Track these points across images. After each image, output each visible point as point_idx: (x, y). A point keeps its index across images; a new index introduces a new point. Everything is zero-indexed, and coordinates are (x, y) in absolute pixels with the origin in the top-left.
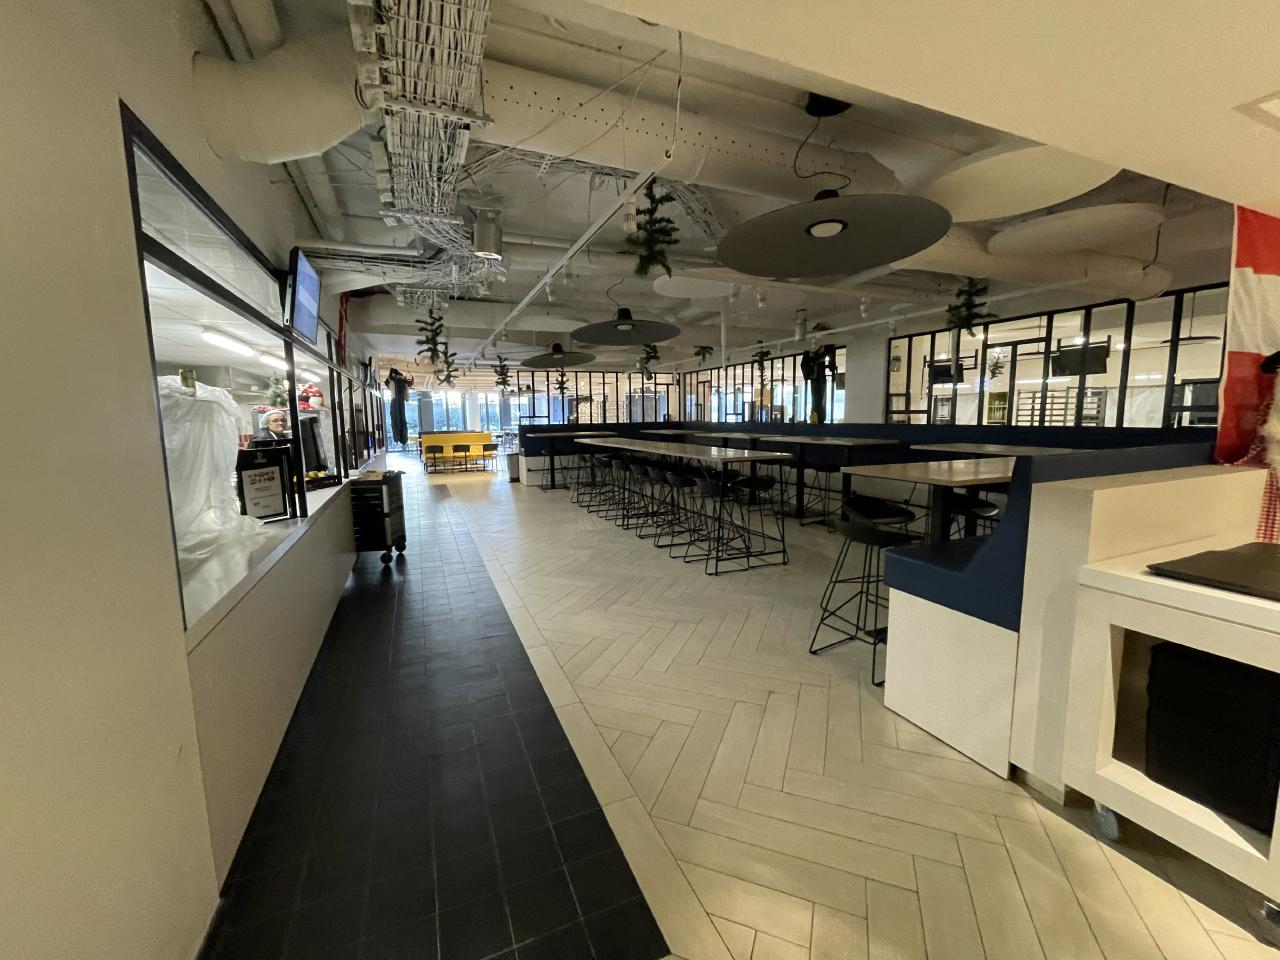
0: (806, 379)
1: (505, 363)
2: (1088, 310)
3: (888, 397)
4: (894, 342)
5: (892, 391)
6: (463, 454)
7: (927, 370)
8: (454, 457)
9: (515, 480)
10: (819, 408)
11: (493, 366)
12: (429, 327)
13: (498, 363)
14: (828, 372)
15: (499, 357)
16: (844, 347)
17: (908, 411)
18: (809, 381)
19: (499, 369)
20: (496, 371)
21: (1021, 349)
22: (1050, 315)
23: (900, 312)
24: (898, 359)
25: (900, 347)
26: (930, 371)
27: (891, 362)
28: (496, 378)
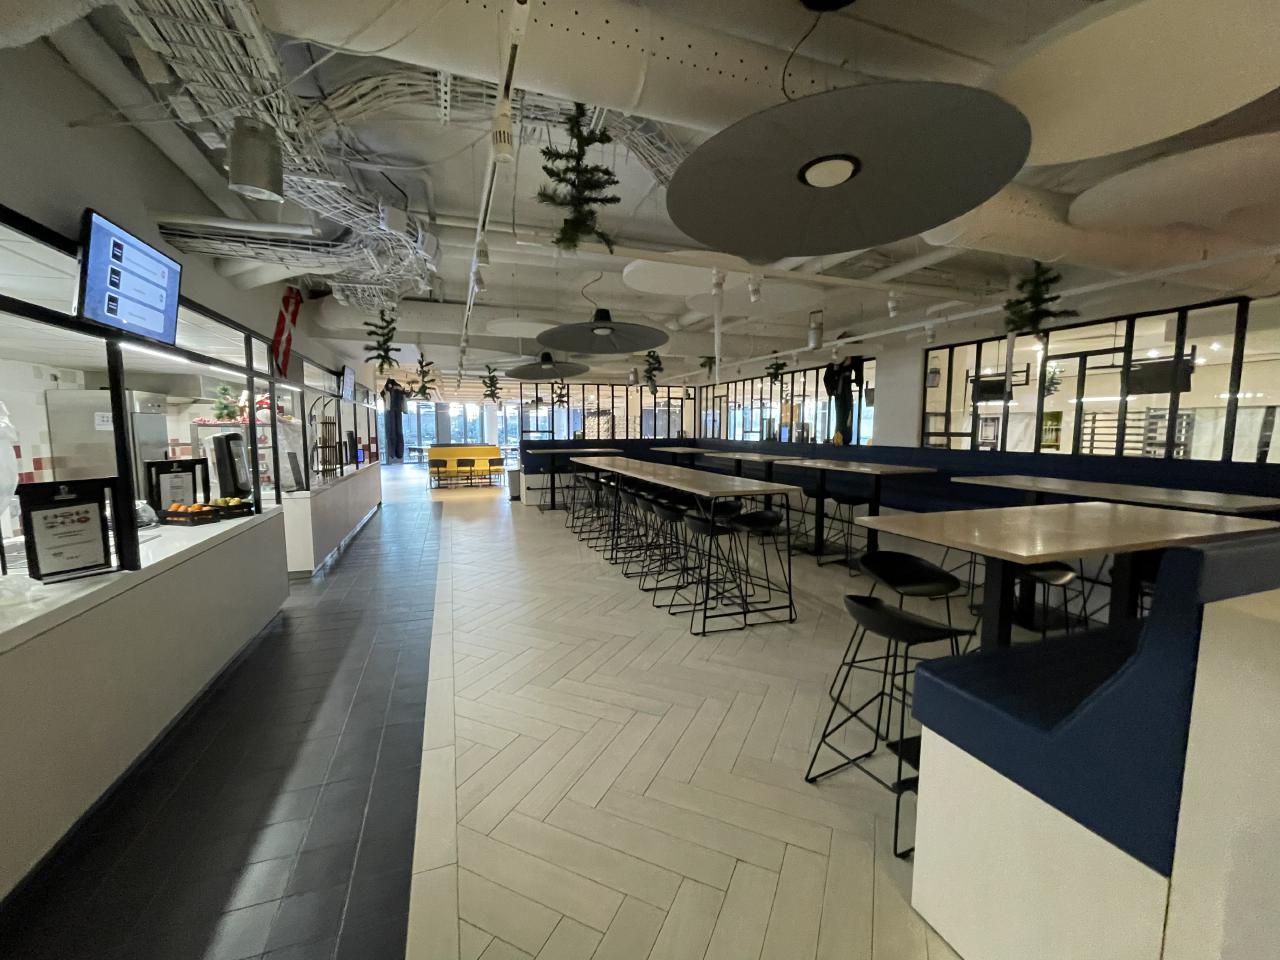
0: (830, 395)
1: (496, 373)
2: (1183, 312)
3: (925, 417)
4: (932, 354)
5: (929, 409)
6: (468, 469)
7: (970, 386)
8: (458, 472)
9: (516, 498)
10: (844, 428)
11: (481, 377)
12: (380, 331)
13: (486, 373)
14: (854, 387)
15: (487, 366)
16: (873, 359)
17: (947, 434)
18: (833, 397)
19: (487, 381)
20: (484, 382)
21: (1091, 361)
22: (1131, 321)
23: (939, 314)
24: (936, 372)
25: (940, 359)
26: (974, 387)
27: (928, 377)
28: (484, 390)
